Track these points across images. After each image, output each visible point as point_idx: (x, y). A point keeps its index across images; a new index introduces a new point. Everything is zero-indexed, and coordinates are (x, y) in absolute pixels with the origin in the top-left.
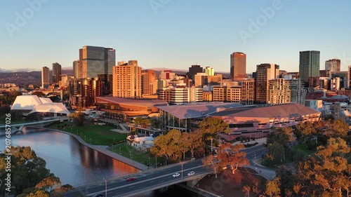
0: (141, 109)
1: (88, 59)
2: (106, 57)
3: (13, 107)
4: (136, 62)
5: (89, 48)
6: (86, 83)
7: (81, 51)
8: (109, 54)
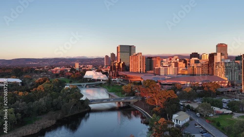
0: (137, 78)
1: (120, 52)
2: (130, 50)
3: (85, 77)
4: (141, 53)
5: (121, 46)
6: (117, 65)
7: (118, 47)
8: (132, 49)
